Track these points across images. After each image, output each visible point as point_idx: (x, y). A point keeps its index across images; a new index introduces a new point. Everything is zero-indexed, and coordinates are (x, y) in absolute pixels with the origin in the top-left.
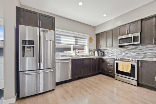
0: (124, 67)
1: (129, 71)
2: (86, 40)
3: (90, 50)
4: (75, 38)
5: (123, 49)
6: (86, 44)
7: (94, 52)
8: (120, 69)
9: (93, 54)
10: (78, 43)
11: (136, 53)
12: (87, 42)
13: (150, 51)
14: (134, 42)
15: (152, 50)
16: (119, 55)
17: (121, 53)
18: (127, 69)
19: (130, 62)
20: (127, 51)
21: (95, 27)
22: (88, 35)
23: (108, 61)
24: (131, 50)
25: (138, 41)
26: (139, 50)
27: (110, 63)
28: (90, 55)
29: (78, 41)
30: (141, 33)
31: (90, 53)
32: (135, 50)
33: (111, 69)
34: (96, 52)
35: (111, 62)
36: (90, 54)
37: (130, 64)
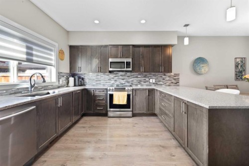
0: (121, 99)
1: (125, 102)
2: (53, 53)
3: (59, 75)
4: (24, 44)
5: (112, 76)
6: (53, 62)
7: (68, 79)
8: (116, 102)
9: (65, 82)
10: (35, 58)
11: (125, 80)
12: (53, 58)
13: (136, 79)
14: (126, 68)
15: (137, 77)
16: (108, 84)
17: (110, 80)
18: (123, 101)
19: (125, 91)
20: (116, 78)
21: (68, 32)
22: (56, 44)
23: (97, 93)
24: (121, 77)
25: (130, 68)
26: (128, 77)
27: (100, 96)
28: (59, 85)
29: (34, 53)
30: (132, 59)
31: (61, 81)
32: (124, 77)
33: (102, 104)
34: (71, 80)
35: (102, 94)
36: (61, 83)
37: (125, 94)
